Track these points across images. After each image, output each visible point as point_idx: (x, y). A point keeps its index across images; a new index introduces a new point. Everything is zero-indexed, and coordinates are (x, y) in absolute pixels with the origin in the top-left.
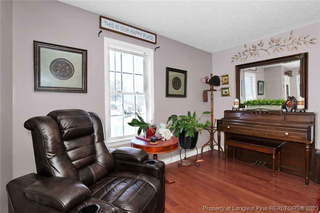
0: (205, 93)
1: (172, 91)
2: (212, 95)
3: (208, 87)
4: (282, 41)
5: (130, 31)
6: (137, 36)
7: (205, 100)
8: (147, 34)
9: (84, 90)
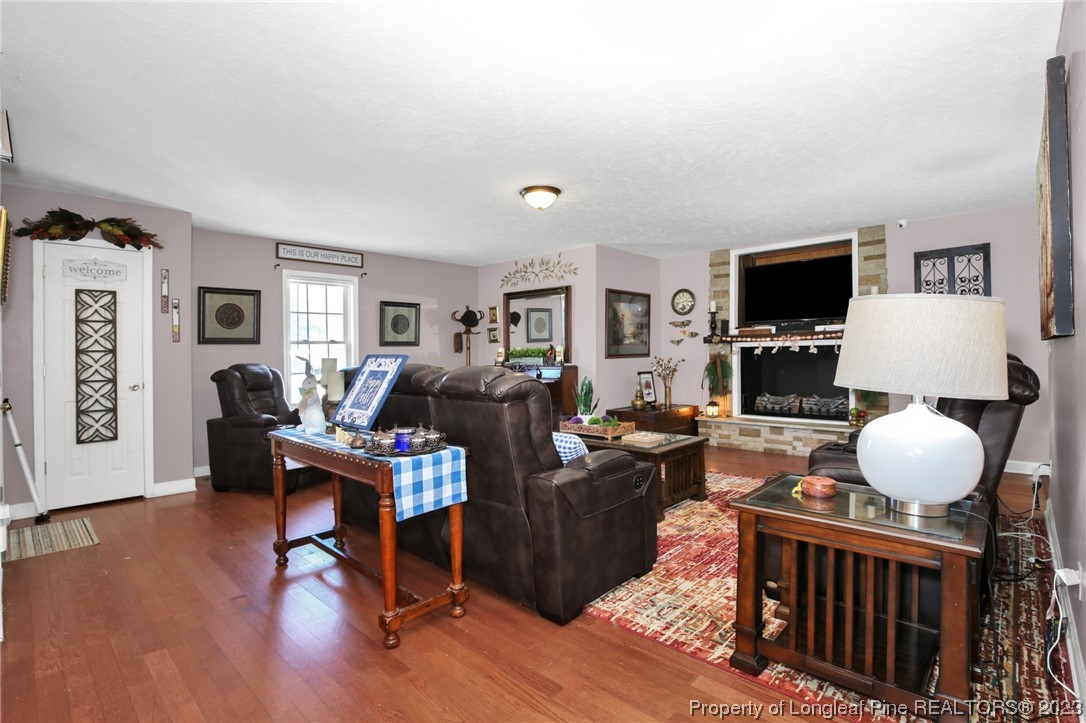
0: (458, 337)
1: (390, 336)
2: (468, 340)
3: (462, 328)
4: (551, 265)
5: (320, 256)
6: (331, 261)
7: (458, 348)
8: (347, 256)
9: (256, 340)
